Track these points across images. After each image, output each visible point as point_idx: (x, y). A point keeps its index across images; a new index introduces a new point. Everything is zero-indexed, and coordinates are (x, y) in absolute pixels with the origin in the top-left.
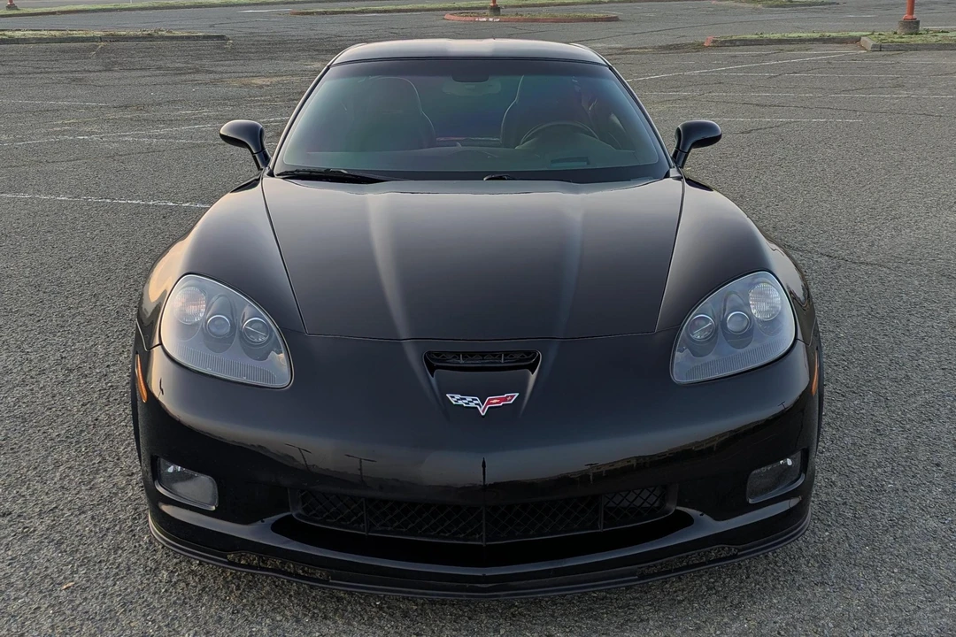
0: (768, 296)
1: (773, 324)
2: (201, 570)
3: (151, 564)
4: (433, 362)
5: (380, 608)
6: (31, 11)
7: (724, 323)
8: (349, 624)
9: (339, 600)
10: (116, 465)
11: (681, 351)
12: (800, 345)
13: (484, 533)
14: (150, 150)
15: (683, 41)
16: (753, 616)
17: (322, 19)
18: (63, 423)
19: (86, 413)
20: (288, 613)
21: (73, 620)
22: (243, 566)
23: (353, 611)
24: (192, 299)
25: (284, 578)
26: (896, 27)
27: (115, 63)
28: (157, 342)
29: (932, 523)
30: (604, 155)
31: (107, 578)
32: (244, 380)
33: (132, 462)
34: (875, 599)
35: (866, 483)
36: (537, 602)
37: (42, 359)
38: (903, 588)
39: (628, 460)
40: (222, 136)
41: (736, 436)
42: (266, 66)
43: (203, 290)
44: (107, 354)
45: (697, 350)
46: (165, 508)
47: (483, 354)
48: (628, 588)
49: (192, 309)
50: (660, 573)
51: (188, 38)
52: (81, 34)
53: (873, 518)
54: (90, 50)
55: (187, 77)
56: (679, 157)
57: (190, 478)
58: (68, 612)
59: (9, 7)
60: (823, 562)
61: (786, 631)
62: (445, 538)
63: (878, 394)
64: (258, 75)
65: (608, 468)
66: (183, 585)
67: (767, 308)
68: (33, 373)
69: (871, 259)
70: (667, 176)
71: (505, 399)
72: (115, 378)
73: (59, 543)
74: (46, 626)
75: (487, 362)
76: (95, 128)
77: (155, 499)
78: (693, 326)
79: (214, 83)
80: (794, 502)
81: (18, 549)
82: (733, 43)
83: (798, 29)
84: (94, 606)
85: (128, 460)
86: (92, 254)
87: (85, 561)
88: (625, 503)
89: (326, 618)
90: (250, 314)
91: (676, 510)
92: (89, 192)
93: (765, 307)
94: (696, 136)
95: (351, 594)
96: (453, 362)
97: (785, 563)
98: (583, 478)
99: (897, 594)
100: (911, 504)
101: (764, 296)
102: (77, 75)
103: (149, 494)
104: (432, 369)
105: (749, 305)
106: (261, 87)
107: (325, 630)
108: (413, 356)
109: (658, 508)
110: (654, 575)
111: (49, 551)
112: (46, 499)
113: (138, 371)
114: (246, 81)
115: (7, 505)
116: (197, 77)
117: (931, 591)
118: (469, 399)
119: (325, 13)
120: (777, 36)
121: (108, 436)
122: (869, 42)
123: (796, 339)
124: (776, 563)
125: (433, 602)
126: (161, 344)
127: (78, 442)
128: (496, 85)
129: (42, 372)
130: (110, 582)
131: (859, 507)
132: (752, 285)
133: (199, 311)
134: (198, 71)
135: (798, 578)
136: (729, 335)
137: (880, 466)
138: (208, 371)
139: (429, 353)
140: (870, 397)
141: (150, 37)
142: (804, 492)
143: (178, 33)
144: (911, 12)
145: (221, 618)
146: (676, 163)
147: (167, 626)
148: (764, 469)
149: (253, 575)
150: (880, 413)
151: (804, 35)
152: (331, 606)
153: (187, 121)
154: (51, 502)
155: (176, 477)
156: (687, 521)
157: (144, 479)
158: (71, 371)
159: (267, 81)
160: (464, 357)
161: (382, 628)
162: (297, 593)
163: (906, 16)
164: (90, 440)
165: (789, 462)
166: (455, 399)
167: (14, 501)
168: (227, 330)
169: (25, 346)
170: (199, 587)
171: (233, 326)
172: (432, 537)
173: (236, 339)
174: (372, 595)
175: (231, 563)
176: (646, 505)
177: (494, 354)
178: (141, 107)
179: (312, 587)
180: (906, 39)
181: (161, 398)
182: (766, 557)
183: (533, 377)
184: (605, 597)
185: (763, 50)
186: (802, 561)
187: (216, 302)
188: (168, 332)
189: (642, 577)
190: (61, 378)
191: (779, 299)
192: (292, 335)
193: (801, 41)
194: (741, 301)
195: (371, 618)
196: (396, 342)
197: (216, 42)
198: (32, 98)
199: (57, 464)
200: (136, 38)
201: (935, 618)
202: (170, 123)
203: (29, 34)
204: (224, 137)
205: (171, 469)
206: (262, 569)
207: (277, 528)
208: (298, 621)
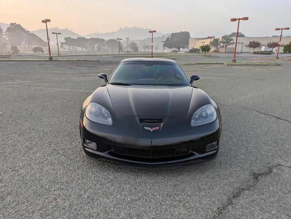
0: (211, 109)
1: (212, 115)
2: (93, 162)
3: (84, 160)
4: (141, 121)
5: (130, 170)
6: (62, 55)
7: (202, 114)
8: (123, 173)
9: (121, 168)
10: (77, 141)
11: (193, 120)
12: (218, 119)
13: (151, 156)
14: (85, 81)
15: (189, 63)
16: (206, 174)
17: (118, 58)
18: (66, 132)
19: (71, 131)
20: (111, 171)
21: (67, 171)
22: (102, 161)
23: (124, 171)
24: (92, 107)
25: (110, 164)
26: (231, 61)
27: (78, 65)
28: (85, 115)
29: (243, 157)
30: (176, 81)
31: (74, 163)
32: (102, 123)
33: (80, 140)
34: (232, 171)
35: (229, 148)
36: (162, 170)
37: (63, 120)
38: (237, 169)
39: (179, 142)
40: (99, 76)
41: (203, 138)
42: (108, 66)
43: (94, 105)
44: (75, 119)
45: (196, 120)
46: (86, 149)
47: (152, 119)
48: (180, 168)
49: (92, 109)
50: (187, 165)
51: (93, 61)
52: (72, 60)
53: (231, 155)
54: (74, 63)
55: (93, 68)
56: (191, 82)
57: (91, 143)
58: (66, 169)
59: (58, 55)
60: (221, 164)
61: (213, 177)
62: (143, 156)
63: (230, 131)
64: (106, 68)
65: (175, 144)
66: (90, 164)
67: (211, 111)
68: (61, 123)
69: (228, 105)
70: (189, 85)
71: (156, 128)
72: (77, 124)
73: (65, 156)
74: (62, 172)
75: (153, 121)
76: (74, 77)
77: (84, 147)
78: (196, 115)
79: (97, 69)
80: (215, 151)
81: (57, 156)
82: (199, 64)
83: (212, 61)
84: (72, 168)
85: (79, 140)
86: (73, 100)
87: (70, 159)
88: (181, 151)
89: (118, 172)
90: (104, 110)
91: (191, 152)
92: (73, 89)
93: (210, 111)
94: (195, 78)
95: (124, 167)
96: (145, 121)
97: (212, 164)
98: (171, 145)
99: (236, 170)
100: (238, 153)
101: (210, 109)
102: (71, 67)
103: (83, 146)
104: (141, 122)
105: (207, 111)
106: (107, 70)
107: (118, 174)
108: (137, 119)
109: (187, 152)
110: (186, 165)
111: (63, 157)
112: (63, 147)
113: (81, 121)
114: (104, 69)
115: (55, 148)
116: (94, 68)
117: (243, 170)
118: (149, 128)
119: (119, 57)
120: (208, 62)
121: (75, 135)
122: (226, 64)
123: (217, 118)
124: (211, 164)
125: (140, 169)
126: (86, 116)
127: (69, 136)
128: (154, 67)
129: (63, 122)
130: (75, 164)
131: (227, 153)
132: (208, 107)
133: (94, 110)
134: (94, 67)
135: (216, 167)
136: (203, 117)
137: (231, 145)
138: (95, 121)
139: (141, 119)
140: (229, 131)
141: (85, 61)
142: (217, 149)
143: (91, 60)
144: (234, 58)
145: (97, 171)
146: (191, 83)
147: (86, 172)
148: (210, 144)
149: (104, 163)
150: (231, 134)
151: (213, 62)
152: (120, 170)
153: (92, 76)
154: (63, 148)
155: (88, 143)
156: (193, 154)
157: (82, 143)
158: (68, 122)
159: (108, 69)
160: (148, 120)
161: (130, 174)
162: (113, 167)
163: (233, 59)
164: (72, 136)
165: (214, 143)
166: (146, 128)
167: (56, 147)
168: (99, 113)
169: (59, 117)
170: (93, 165)
171: (100, 112)
172: (140, 156)
173: (101, 115)
174: (128, 168)
175: (99, 160)
176: (185, 151)
177: (154, 119)
178: (83, 73)
179: (116, 166)
180: (233, 63)
181: (86, 127)
182: (209, 162)
183: (162, 124)
184: (176, 170)
185: (205, 65)
186: (216, 163)
187: (97, 108)
188: (87, 114)
189: (184, 166)
190: (66, 123)
191: (213, 110)
192: (112, 115)
193: (212, 63)
194: (205, 110)
195: (128, 172)
196: (134, 116)
197: (98, 62)
198: (62, 71)
199: (65, 140)
200: (83, 61)
201: (244, 176)
202: (89, 76)
203: (62, 60)
204: (99, 77)
205: (87, 141)
206: (106, 162)
207: (109, 154)
208: (113, 172)
